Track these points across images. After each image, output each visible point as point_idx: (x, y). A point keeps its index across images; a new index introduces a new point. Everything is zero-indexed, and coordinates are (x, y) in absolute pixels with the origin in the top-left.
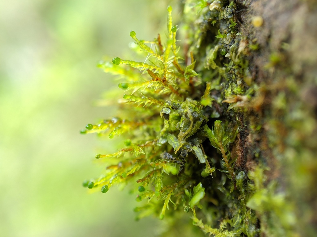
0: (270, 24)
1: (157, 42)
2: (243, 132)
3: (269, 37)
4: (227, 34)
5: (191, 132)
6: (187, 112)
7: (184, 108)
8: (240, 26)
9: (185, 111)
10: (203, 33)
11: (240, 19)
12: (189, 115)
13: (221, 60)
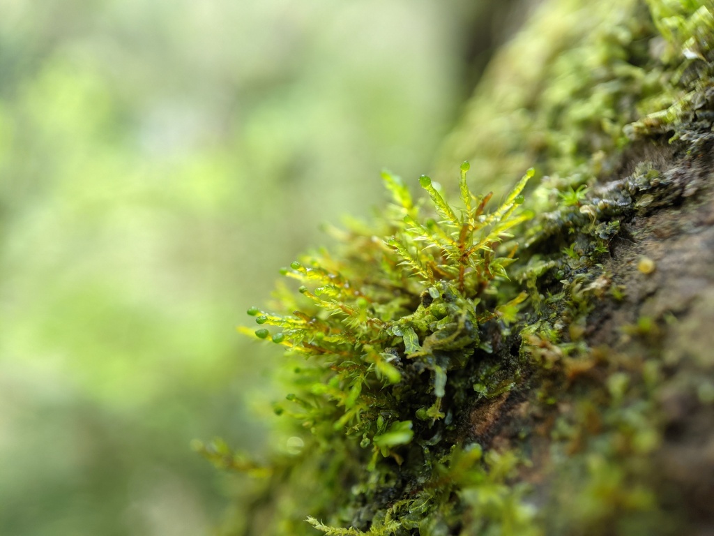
0: (664, 279)
1: (481, 202)
2: (517, 393)
3: (651, 295)
4: (580, 256)
5: (448, 345)
6: (460, 315)
7: (461, 306)
8: (608, 258)
9: (460, 311)
10: (545, 234)
11: (612, 250)
12: (462, 320)
13: (548, 282)
